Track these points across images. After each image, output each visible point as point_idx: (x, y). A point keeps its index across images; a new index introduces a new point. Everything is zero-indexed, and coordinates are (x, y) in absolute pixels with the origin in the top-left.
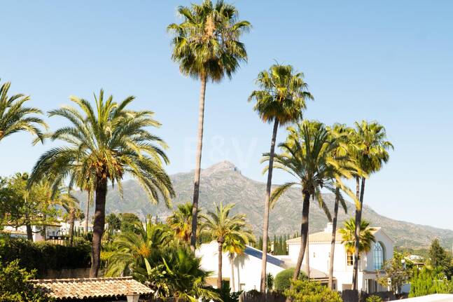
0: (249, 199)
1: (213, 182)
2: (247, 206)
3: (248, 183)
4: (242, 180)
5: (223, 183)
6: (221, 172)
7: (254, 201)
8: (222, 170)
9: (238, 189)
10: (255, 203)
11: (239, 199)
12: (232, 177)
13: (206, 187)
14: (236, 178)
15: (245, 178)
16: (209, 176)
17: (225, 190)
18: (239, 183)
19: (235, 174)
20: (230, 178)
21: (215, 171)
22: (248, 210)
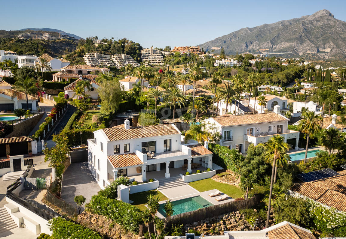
0: (337, 33)
1: (315, 23)
2: (335, 37)
3: (338, 23)
4: (333, 21)
5: (321, 23)
6: (321, 17)
7: (340, 34)
8: (322, 16)
9: (330, 27)
10: (341, 36)
11: (330, 33)
12: (327, 19)
13: (310, 26)
14: (330, 20)
15: (336, 19)
16: (312, 19)
17: (322, 28)
18: (332, 23)
19: (330, 18)
20: (326, 21)
21: (316, 16)
22: (335, 40)
